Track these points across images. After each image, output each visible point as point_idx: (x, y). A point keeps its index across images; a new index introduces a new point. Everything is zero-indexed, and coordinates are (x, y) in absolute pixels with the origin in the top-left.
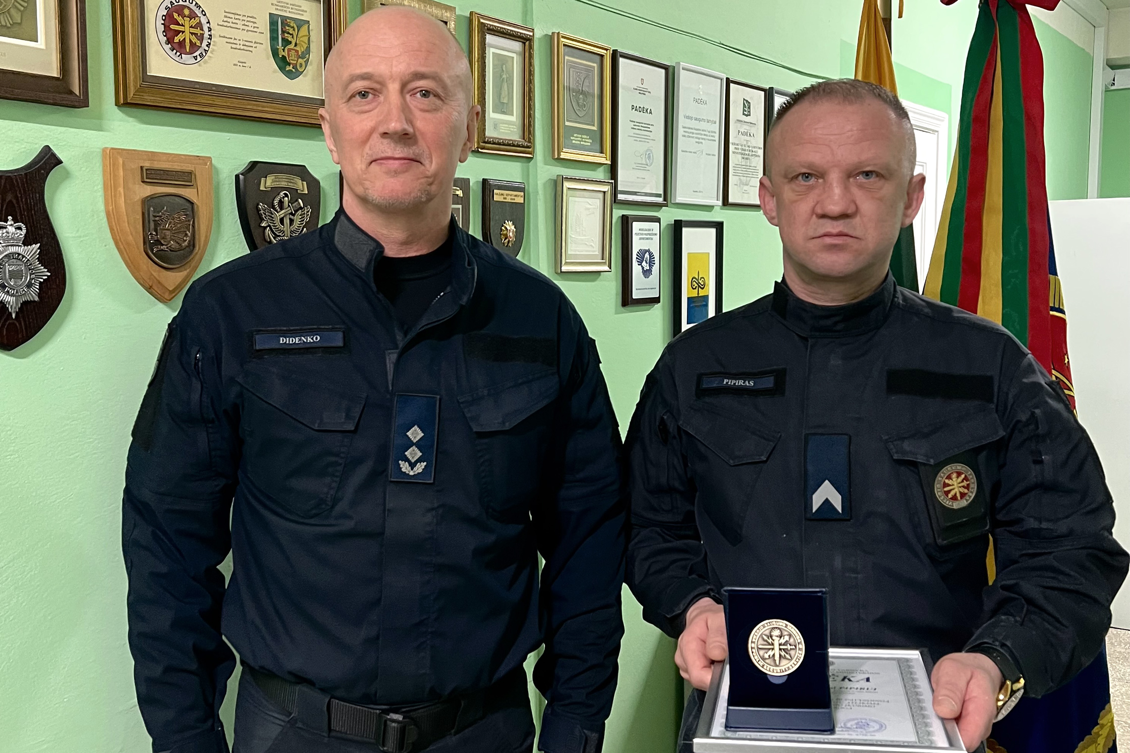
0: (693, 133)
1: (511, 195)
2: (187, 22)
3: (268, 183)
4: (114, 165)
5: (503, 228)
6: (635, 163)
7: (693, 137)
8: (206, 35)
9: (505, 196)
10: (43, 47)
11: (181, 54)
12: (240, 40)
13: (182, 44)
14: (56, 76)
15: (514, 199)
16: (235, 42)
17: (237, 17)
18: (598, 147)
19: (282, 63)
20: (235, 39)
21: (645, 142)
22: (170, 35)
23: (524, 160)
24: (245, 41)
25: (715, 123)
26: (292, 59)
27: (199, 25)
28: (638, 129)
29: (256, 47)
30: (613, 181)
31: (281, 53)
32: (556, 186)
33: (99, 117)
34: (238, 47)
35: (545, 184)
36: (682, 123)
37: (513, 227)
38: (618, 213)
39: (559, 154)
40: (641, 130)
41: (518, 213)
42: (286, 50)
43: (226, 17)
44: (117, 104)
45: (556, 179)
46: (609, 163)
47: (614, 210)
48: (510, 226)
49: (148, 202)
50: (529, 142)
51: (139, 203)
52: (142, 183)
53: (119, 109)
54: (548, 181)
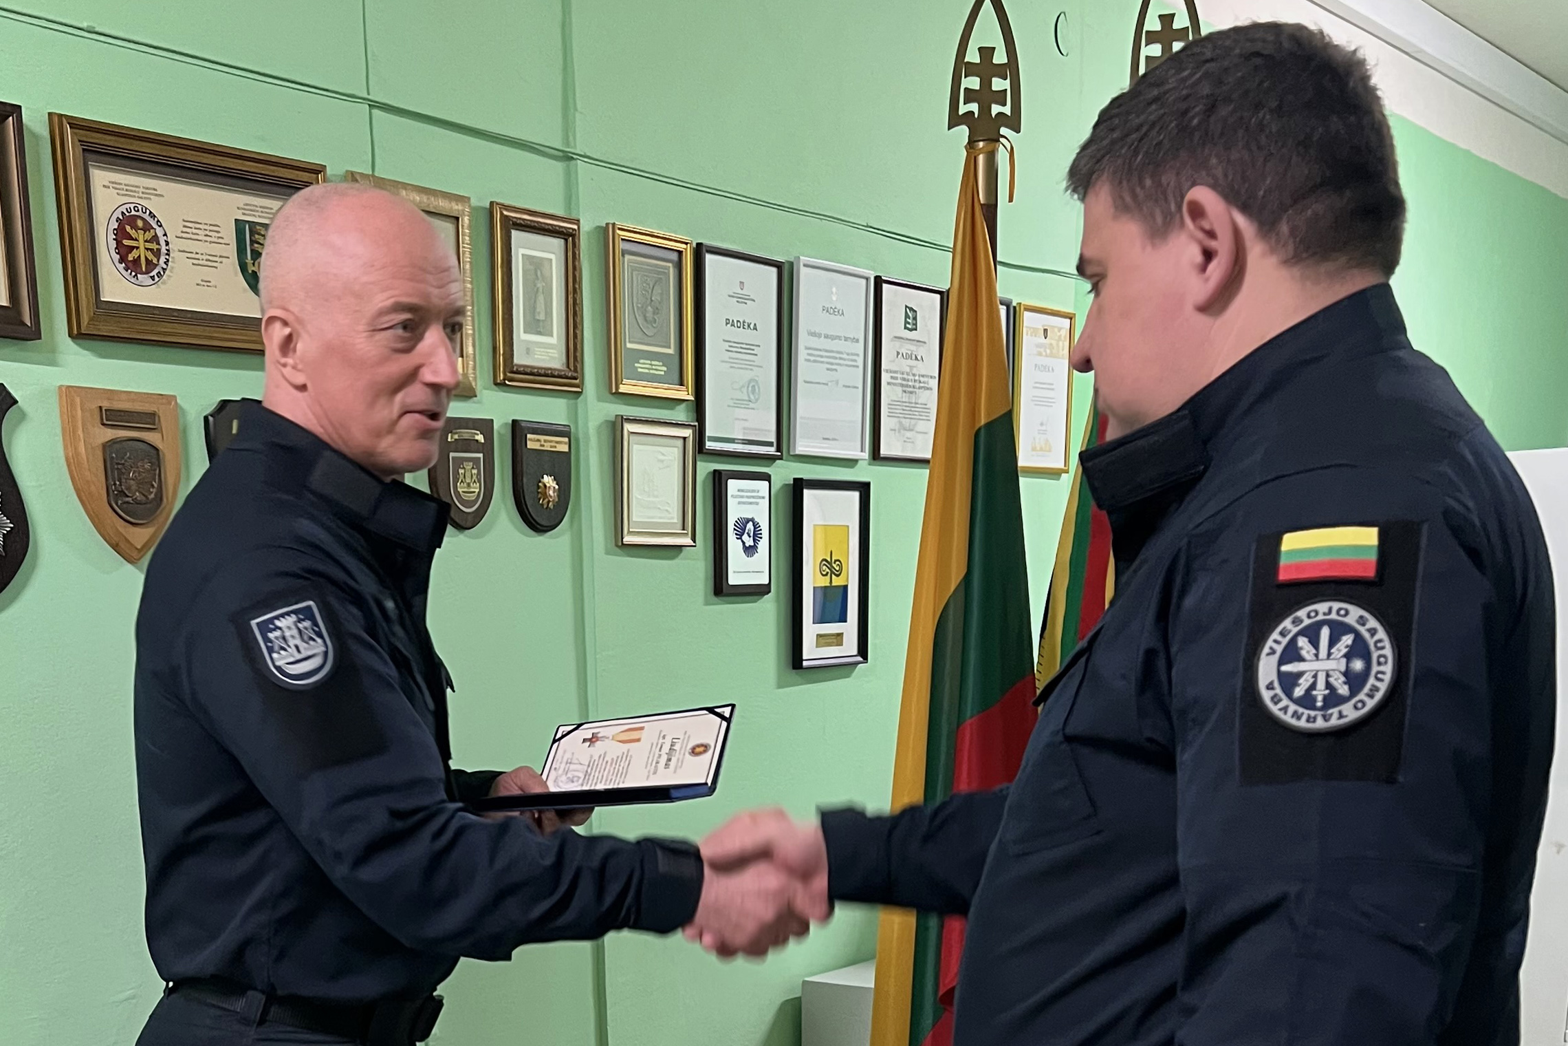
0: (822, 357)
2: (141, 236)
4: (72, 404)
5: (540, 484)
6: (732, 399)
7: (822, 362)
8: (164, 250)
11: (136, 275)
12: (202, 254)
13: (137, 261)
15: (555, 447)
16: (197, 256)
17: (198, 226)
18: (675, 377)
19: (253, 280)
20: (197, 253)
21: (747, 369)
22: (123, 252)
23: (569, 396)
24: (209, 255)
25: (857, 341)
27: (155, 239)
29: (221, 262)
30: (696, 423)
31: (251, 268)
32: (615, 430)
34: (200, 262)
35: (598, 427)
36: (804, 342)
37: (554, 484)
38: (705, 468)
39: (617, 388)
41: (562, 466)
42: (256, 264)
43: (185, 226)
45: (613, 420)
46: (692, 398)
47: (699, 463)
48: (549, 481)
49: (107, 446)
50: (576, 370)
51: (101, 447)
52: (101, 426)
53: (73, 341)
54: (602, 423)
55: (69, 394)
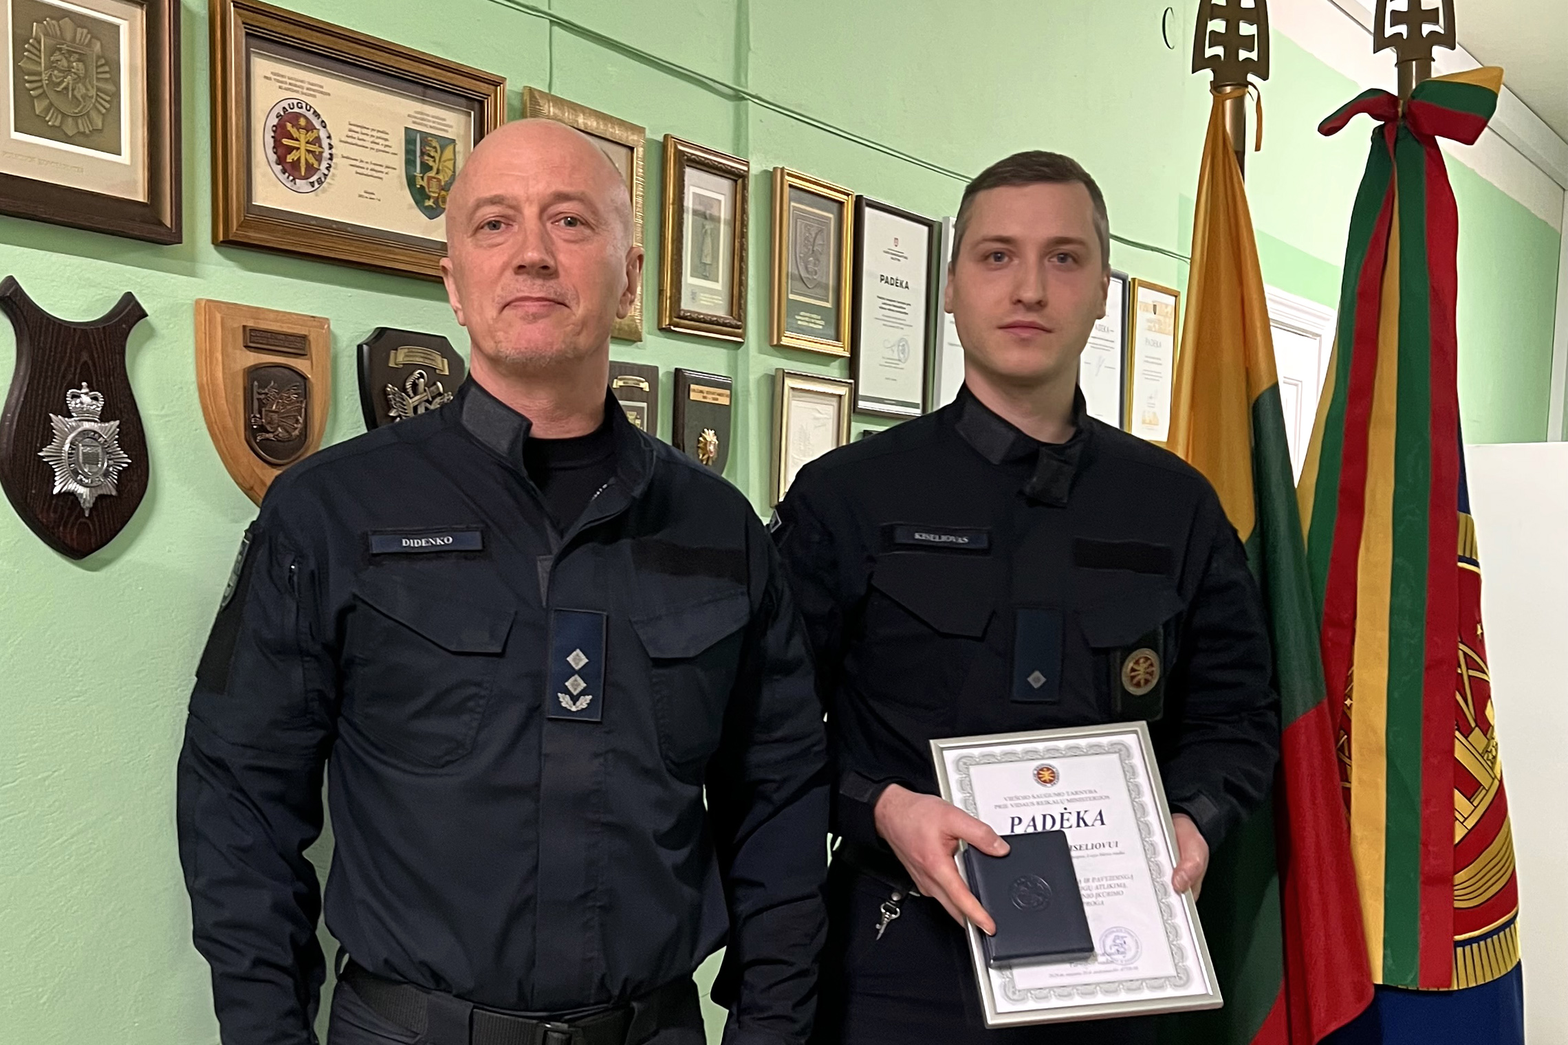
1: (713, 393)
2: (303, 136)
3: (400, 357)
4: (211, 322)
5: (701, 439)
8: (326, 155)
9: (705, 395)
10: (128, 162)
11: (294, 179)
12: (367, 163)
13: (296, 164)
14: (141, 200)
15: (717, 400)
16: (361, 165)
17: (365, 131)
18: (832, 332)
19: (419, 195)
20: (362, 161)
21: (898, 328)
22: (281, 152)
23: (730, 346)
24: (375, 164)
26: (433, 191)
27: (317, 140)
28: (889, 310)
29: (387, 173)
30: (852, 381)
31: (419, 182)
32: (774, 384)
33: (192, 258)
34: (364, 171)
35: (759, 381)
37: (715, 439)
38: (858, 427)
39: (779, 339)
40: (893, 310)
41: (722, 418)
42: (425, 178)
43: (350, 130)
44: (215, 242)
45: (773, 374)
46: (847, 354)
47: (853, 423)
48: (710, 436)
49: (250, 373)
50: (739, 320)
51: (241, 374)
52: (244, 348)
53: (215, 249)
54: (763, 376)
55: (208, 311)
